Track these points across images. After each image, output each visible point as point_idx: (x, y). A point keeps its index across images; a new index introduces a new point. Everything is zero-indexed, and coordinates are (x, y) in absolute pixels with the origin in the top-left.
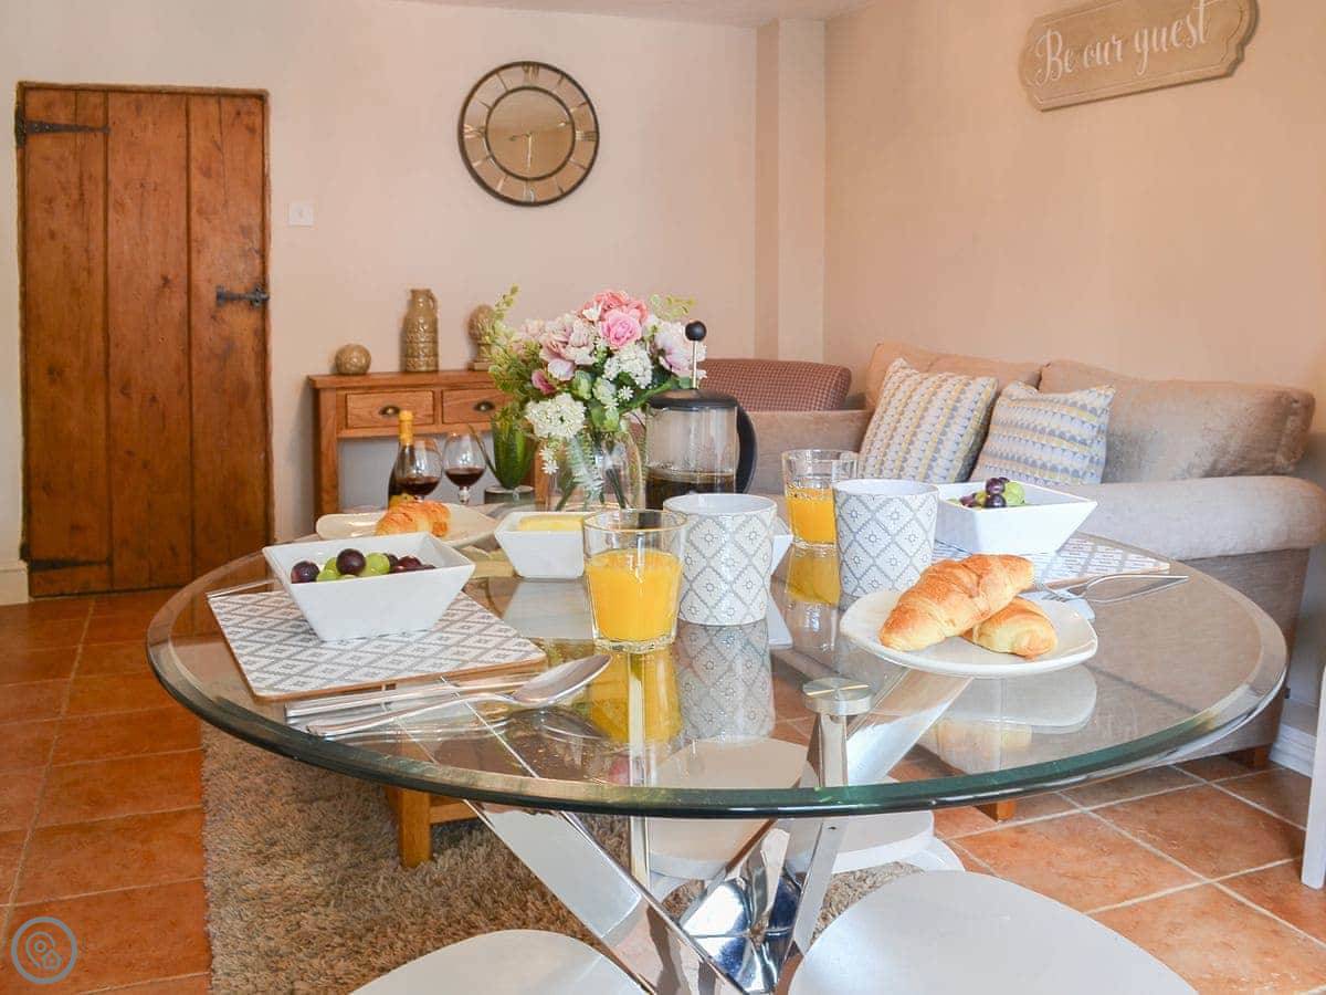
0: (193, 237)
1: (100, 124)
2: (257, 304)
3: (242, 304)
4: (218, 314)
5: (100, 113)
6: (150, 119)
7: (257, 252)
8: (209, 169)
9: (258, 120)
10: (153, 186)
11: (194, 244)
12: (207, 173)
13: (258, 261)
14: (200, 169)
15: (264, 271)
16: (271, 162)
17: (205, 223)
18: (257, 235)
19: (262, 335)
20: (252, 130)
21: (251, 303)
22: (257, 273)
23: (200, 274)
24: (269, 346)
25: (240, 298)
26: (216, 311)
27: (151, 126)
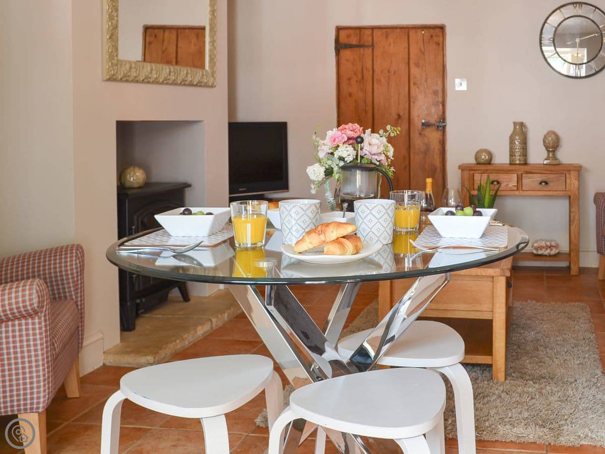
0: (411, 95)
1: (370, 44)
2: (440, 128)
3: (434, 128)
4: (423, 133)
5: (370, 39)
6: (392, 41)
7: (441, 103)
8: (418, 64)
9: (441, 39)
10: (393, 72)
11: (412, 99)
12: (417, 65)
13: (441, 107)
14: (415, 64)
15: (444, 112)
16: (447, 58)
17: (417, 90)
18: (440, 94)
19: (443, 143)
20: (438, 44)
21: (438, 127)
22: (441, 113)
23: (415, 113)
24: (446, 149)
25: (433, 125)
26: (422, 131)
27: (392, 44)
